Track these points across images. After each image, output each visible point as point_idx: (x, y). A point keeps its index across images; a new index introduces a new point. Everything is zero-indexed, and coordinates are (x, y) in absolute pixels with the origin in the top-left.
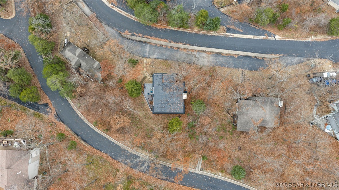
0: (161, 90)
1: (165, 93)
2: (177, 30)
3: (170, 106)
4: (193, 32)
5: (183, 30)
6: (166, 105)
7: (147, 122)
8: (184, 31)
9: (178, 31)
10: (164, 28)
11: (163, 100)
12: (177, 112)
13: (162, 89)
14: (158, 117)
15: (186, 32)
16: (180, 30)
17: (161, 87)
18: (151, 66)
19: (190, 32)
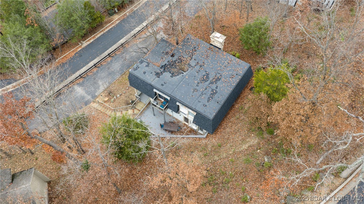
0: (172, 77)
1: (185, 73)
2: (94, 39)
3: (219, 79)
4: (117, 22)
5: (102, 33)
6: (214, 86)
7: (225, 156)
8: (105, 32)
9: (98, 39)
10: (73, 54)
11: (197, 86)
12: (242, 75)
13: (173, 74)
14: (228, 130)
15: (109, 30)
16: (98, 36)
17: (165, 74)
18: (113, 100)
19: (113, 25)
